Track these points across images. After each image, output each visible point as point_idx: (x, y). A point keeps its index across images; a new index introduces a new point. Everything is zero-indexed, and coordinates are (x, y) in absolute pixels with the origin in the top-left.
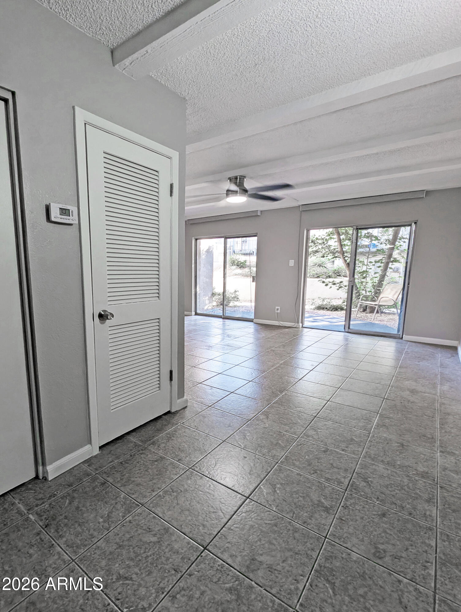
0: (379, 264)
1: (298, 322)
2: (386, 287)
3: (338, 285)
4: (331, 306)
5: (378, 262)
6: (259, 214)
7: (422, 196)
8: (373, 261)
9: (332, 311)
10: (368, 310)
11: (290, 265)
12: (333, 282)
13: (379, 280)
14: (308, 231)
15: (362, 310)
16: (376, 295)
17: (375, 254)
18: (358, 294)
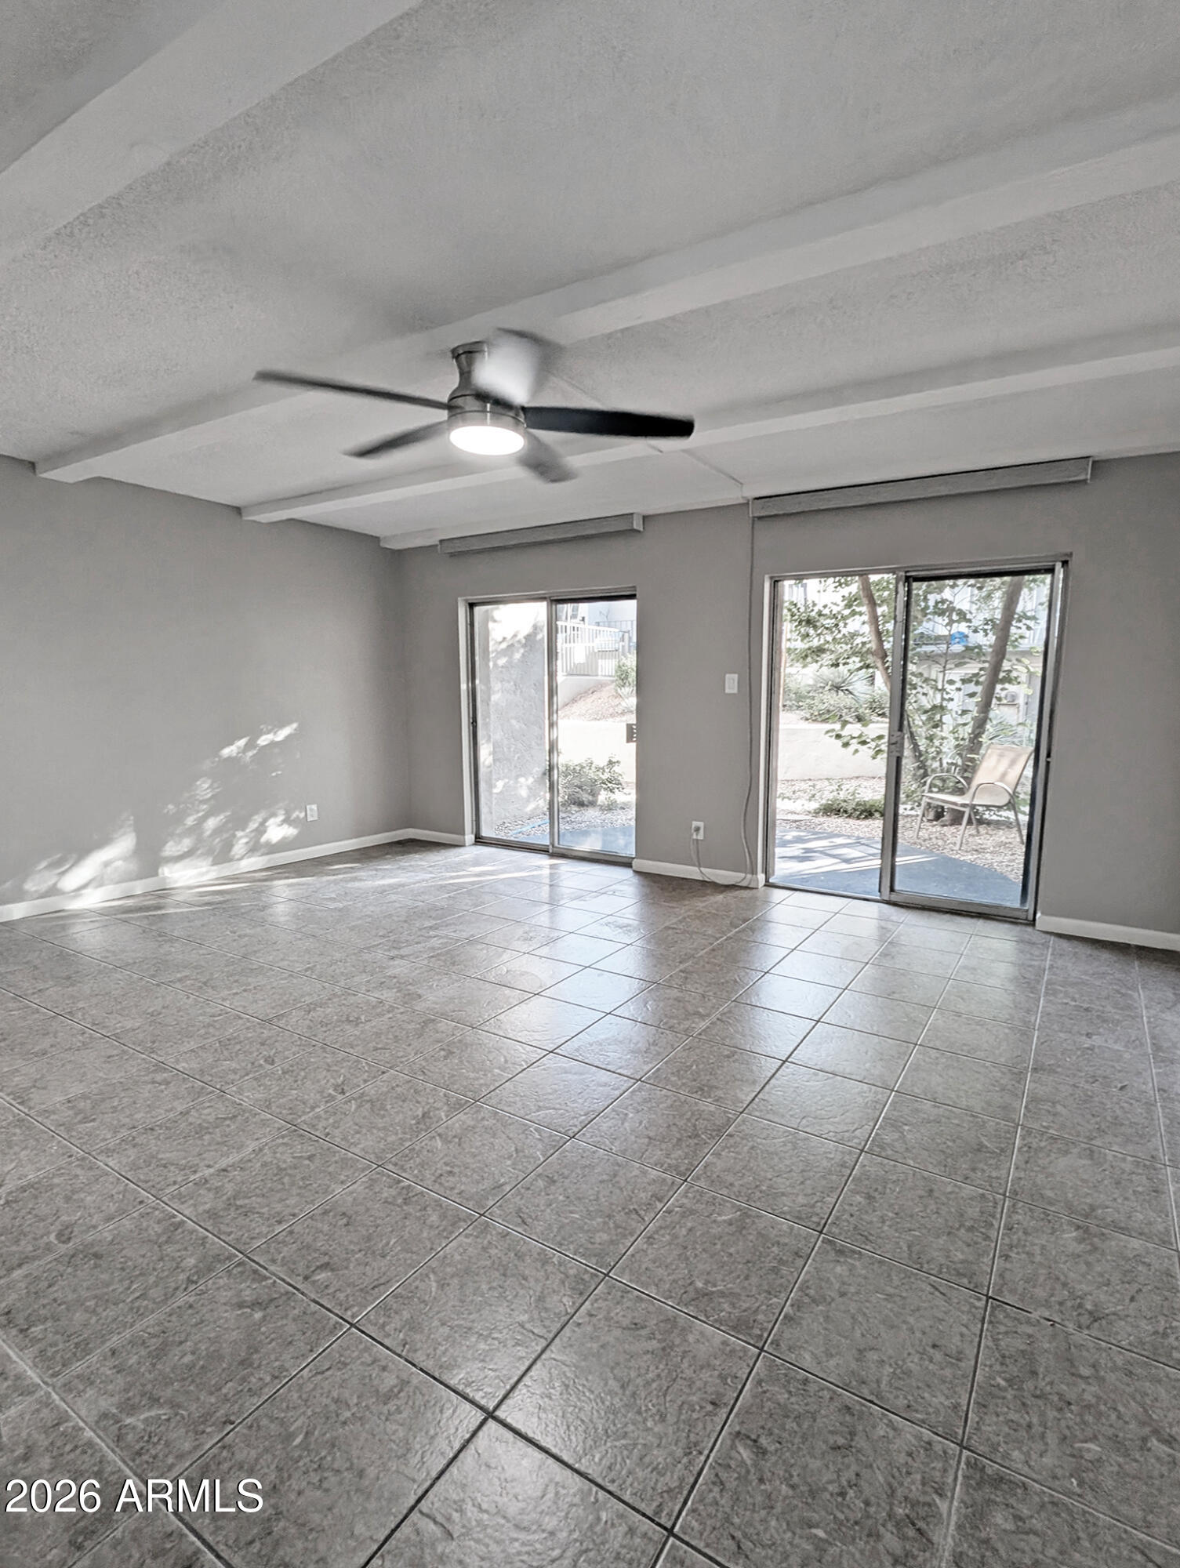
0: (971, 688)
1: (754, 872)
2: (989, 751)
3: (872, 745)
4: (858, 804)
5: (969, 681)
6: (637, 524)
7: (1082, 477)
8: (957, 678)
9: (858, 818)
10: (947, 817)
11: (727, 691)
12: (860, 736)
13: (973, 733)
14: (775, 583)
15: (931, 815)
16: (966, 775)
17: (961, 659)
18: (922, 771)
